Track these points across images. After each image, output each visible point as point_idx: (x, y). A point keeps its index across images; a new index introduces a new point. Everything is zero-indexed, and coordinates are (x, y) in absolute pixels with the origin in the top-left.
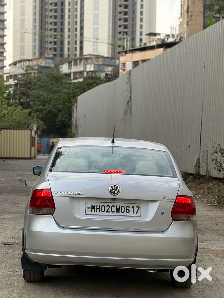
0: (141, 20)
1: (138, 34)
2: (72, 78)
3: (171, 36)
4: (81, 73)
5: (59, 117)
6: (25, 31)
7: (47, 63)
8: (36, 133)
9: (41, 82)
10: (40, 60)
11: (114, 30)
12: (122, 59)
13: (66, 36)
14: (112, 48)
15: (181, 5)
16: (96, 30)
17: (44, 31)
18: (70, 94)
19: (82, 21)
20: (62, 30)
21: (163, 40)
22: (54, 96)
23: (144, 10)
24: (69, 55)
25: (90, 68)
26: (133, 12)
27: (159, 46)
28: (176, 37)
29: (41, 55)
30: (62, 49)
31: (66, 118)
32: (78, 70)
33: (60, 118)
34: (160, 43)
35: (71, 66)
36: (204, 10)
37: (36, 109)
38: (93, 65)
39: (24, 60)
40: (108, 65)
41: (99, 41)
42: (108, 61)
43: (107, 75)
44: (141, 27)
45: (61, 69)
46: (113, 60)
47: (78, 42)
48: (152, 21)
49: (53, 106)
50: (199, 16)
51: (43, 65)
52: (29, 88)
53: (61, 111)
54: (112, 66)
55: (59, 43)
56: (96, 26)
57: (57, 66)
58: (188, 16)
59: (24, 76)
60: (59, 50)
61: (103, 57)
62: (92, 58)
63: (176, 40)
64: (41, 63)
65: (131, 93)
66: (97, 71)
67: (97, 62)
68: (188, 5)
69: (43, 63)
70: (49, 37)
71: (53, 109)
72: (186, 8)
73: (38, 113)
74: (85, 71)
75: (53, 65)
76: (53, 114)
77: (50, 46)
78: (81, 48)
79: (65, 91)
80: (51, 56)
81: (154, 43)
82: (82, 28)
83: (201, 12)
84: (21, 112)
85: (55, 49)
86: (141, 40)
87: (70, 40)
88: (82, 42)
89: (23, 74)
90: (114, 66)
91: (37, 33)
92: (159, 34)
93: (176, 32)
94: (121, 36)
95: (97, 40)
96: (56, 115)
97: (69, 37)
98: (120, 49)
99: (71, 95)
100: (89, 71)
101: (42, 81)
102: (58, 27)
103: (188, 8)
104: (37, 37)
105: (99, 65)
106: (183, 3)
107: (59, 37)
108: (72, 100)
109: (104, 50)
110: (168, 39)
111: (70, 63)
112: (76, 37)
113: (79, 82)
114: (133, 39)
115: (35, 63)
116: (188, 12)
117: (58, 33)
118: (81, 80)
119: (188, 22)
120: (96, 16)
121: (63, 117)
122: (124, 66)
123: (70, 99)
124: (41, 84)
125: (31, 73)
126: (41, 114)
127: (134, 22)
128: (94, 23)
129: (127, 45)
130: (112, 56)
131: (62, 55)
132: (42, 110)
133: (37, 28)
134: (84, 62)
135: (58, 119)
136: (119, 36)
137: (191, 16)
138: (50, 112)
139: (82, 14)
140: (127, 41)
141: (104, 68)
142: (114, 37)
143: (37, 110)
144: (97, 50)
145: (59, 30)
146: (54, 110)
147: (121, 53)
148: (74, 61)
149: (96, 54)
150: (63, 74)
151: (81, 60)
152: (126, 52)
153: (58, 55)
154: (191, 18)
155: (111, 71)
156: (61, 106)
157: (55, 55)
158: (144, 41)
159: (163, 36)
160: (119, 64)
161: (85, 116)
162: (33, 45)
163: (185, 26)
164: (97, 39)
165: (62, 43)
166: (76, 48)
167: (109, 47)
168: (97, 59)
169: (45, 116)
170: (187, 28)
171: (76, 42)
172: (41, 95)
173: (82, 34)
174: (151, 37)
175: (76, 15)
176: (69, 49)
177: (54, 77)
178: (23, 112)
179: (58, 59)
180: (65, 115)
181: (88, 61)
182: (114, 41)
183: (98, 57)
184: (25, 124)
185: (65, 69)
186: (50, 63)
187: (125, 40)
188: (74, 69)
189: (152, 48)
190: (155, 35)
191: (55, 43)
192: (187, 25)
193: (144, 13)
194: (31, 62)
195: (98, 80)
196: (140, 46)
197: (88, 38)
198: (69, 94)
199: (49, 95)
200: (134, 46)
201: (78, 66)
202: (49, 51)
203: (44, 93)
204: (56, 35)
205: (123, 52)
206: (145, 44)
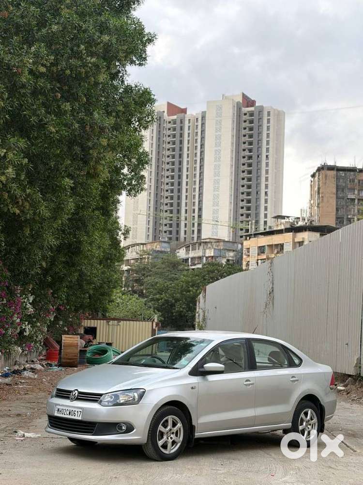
0: (266, 201)
1: (262, 215)
2: (190, 263)
3: (301, 219)
4: (200, 258)
5: (176, 307)
6: (139, 212)
7: (163, 247)
8: (157, 325)
9: (157, 269)
10: (155, 244)
11: (236, 212)
12: (246, 244)
13: (183, 218)
14: (233, 232)
15: (311, 186)
16: (216, 212)
17: (158, 213)
18: (189, 282)
19: (200, 202)
20: (179, 211)
21: (292, 224)
22: (171, 284)
23: (269, 191)
24: (185, 238)
25: (210, 253)
26: (257, 193)
27: (287, 230)
28: (306, 221)
29: (155, 238)
30: (178, 232)
31: (183, 308)
32: (196, 255)
33: (178, 308)
34: (288, 226)
35: (189, 250)
36: (337, 191)
37: (151, 298)
38: (213, 250)
39: (138, 244)
40: (229, 250)
41: (219, 224)
42: (229, 246)
43: (228, 260)
44: (266, 209)
45: (178, 254)
46: (236, 245)
47: (196, 225)
48: (278, 202)
49: (170, 295)
50: (331, 197)
51: (157, 249)
52: (144, 275)
53: (179, 301)
54: (234, 251)
55: (174, 225)
56: (216, 208)
57: (173, 251)
58: (319, 197)
59: (137, 262)
60: (174, 233)
61: (224, 241)
62: (211, 242)
63: (306, 223)
64: (156, 247)
65: (273, 284)
66: (218, 257)
67: (218, 246)
68: (319, 185)
69: (157, 247)
70: (164, 219)
71: (169, 298)
72: (316, 189)
73: (153, 302)
74: (205, 256)
75: (169, 250)
76: (170, 304)
77: (165, 228)
78: (199, 231)
79: (183, 278)
80: (166, 239)
81: (282, 227)
82: (200, 209)
83: (334, 194)
84: (137, 301)
85: (171, 232)
86: (265, 223)
87: (187, 222)
88: (199, 225)
89: (136, 259)
90: (236, 251)
91: (152, 214)
92: (288, 217)
93: (306, 215)
94: (244, 218)
95: (217, 223)
96: (173, 305)
97: (186, 219)
98: (243, 233)
99: (190, 284)
100: (209, 257)
101: (158, 267)
102: (175, 208)
103: (319, 189)
104: (151, 219)
105: (220, 250)
106: (312, 183)
107: (175, 219)
108: (191, 289)
109: (224, 234)
110: (297, 223)
111: (188, 247)
112: (194, 219)
113: (198, 268)
114: (257, 222)
115: (149, 247)
116: (319, 193)
117: (174, 215)
118: (200, 266)
119: (318, 204)
120: (216, 197)
121: (181, 307)
122: (248, 252)
123: (188, 287)
124: (156, 270)
125: (145, 258)
126: (157, 303)
127: (258, 203)
128: (214, 203)
129: (251, 228)
130: (233, 240)
131: (177, 239)
132: (158, 300)
133: (152, 209)
134: (204, 247)
135: (175, 309)
136: (241, 218)
137: (322, 197)
138: (167, 301)
139: (201, 194)
140: (252, 224)
141: (225, 253)
142: (236, 219)
143: (152, 300)
144: (217, 233)
145: (175, 211)
146: (171, 299)
147: (244, 237)
148: (192, 245)
149: (215, 237)
150: (181, 259)
151: (200, 244)
152: (250, 236)
153: (174, 238)
154: (323, 200)
155: (232, 257)
156: (178, 295)
157: (170, 239)
158: (269, 224)
159: (292, 219)
160: (242, 249)
161: (216, 308)
162: (146, 227)
163: (316, 208)
164: (217, 221)
165: (178, 225)
166: (193, 231)
167: (230, 229)
168: (218, 243)
169: (161, 306)
170: (317, 211)
171: (193, 224)
172: (157, 282)
173: (200, 216)
174: (279, 220)
175: (194, 196)
176: (185, 231)
177: (171, 263)
178: (139, 301)
179: (174, 243)
180: (183, 305)
181: (208, 245)
182: (236, 224)
183: (218, 241)
184: (141, 314)
185: (182, 254)
186: (166, 248)
187: (250, 223)
188: (192, 254)
189: (280, 232)
190: (283, 217)
191: (171, 225)
192: (318, 207)
193: (269, 194)
194: (144, 246)
195: (219, 266)
196: (265, 229)
197: (208, 220)
198: (187, 282)
199: (166, 282)
200: (258, 229)
201: (197, 250)
202: (164, 234)
203: (160, 280)
204: (172, 217)
205: (246, 236)
206: (270, 227)
